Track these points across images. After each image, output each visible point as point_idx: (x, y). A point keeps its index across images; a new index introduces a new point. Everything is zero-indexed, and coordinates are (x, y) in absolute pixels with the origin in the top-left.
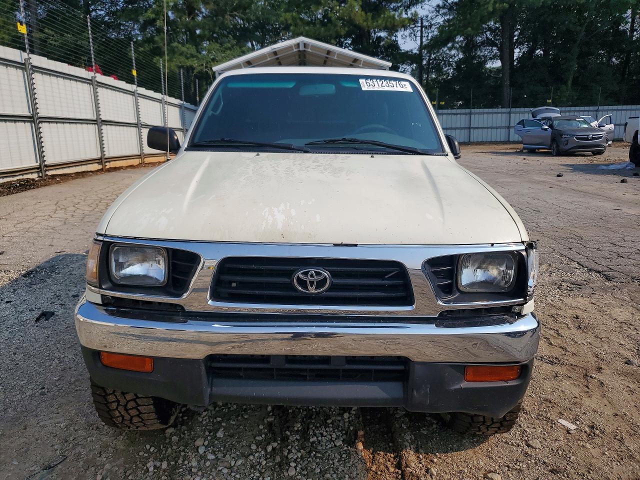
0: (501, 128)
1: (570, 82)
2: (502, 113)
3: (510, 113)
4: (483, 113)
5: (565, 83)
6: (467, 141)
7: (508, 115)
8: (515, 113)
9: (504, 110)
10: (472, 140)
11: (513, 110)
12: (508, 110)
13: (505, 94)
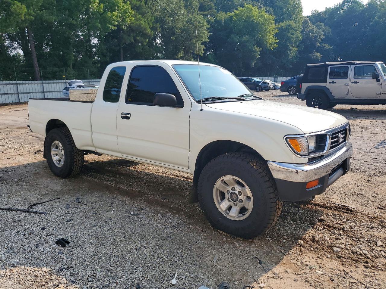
0: (38, 92)
1: (71, 66)
2: (37, 83)
3: (42, 83)
4: (26, 84)
5: (69, 66)
6: (17, 101)
7: (41, 85)
8: (46, 83)
9: (39, 82)
10: (21, 101)
11: (44, 81)
12: (41, 82)
13: (37, 72)
